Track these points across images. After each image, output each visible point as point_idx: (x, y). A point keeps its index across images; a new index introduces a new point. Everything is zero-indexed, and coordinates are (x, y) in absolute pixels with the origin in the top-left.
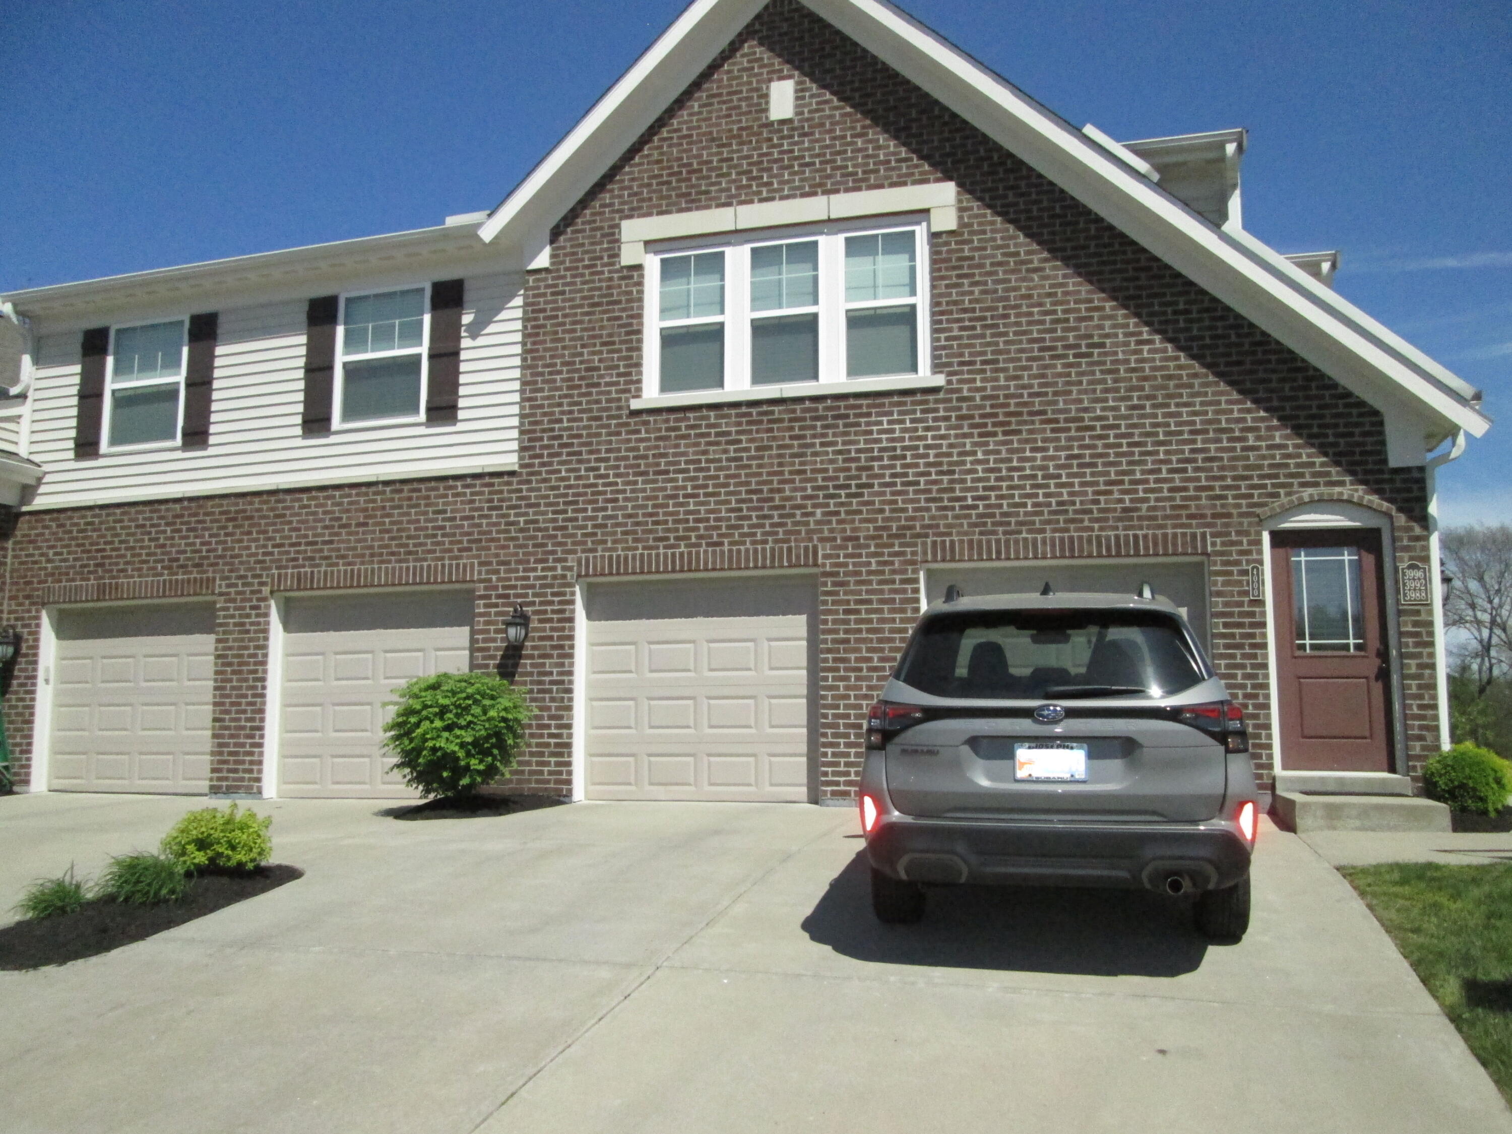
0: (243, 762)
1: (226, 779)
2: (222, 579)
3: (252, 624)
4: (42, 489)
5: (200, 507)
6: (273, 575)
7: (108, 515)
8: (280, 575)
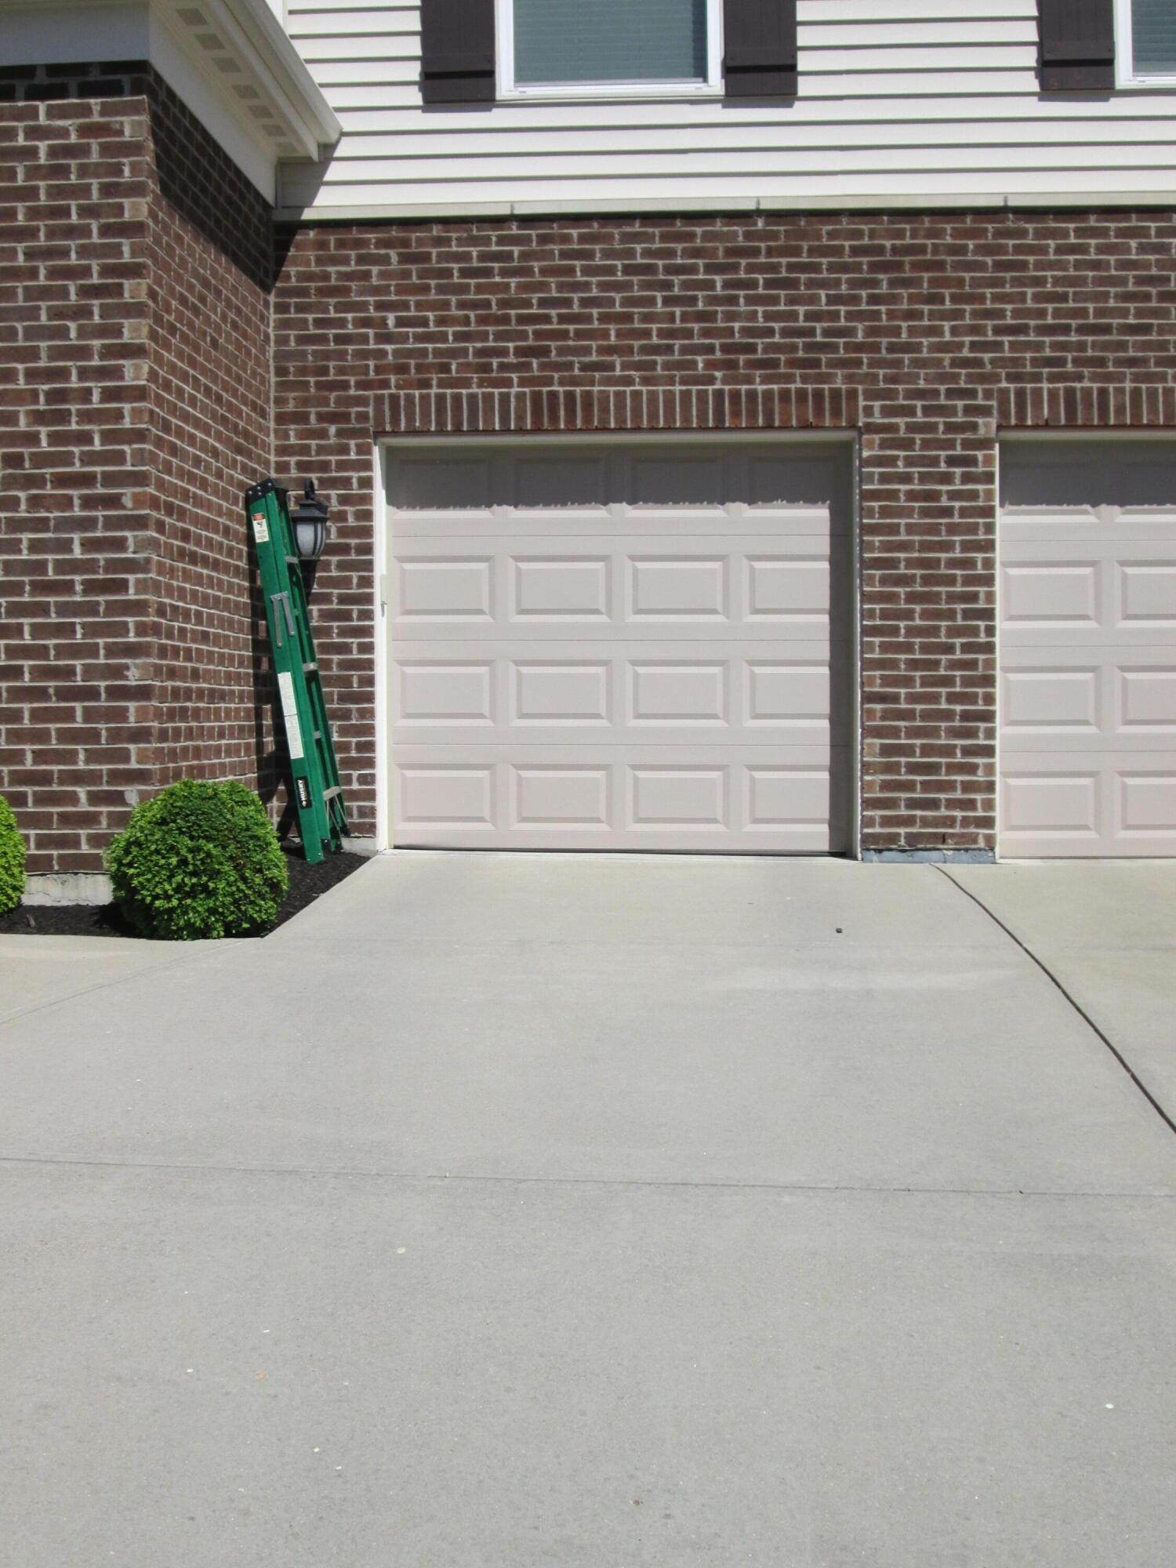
0: (950, 786)
1: (909, 821)
2: (871, 395)
3: (954, 495)
4: (334, 172)
5: (803, 235)
6: (1004, 393)
7: (543, 239)
8: (1020, 394)
